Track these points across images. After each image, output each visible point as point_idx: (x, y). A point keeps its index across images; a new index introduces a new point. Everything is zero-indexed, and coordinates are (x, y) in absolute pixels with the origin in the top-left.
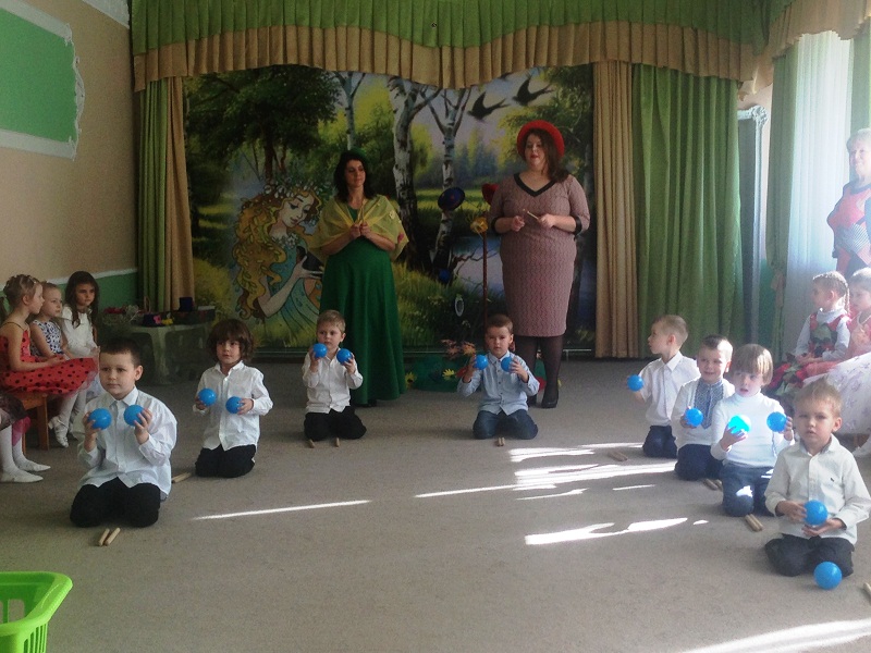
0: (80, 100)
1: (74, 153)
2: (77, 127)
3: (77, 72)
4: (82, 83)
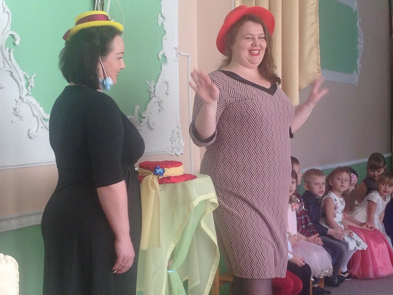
0: (360, 47)
1: (357, 80)
2: (358, 63)
3: (359, 28)
4: (362, 35)
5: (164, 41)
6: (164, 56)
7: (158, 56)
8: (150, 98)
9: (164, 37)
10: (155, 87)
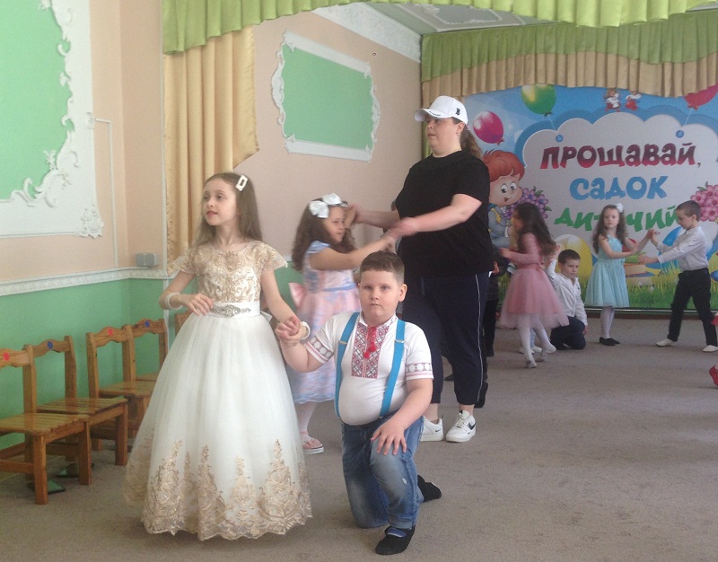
1: (370, 157)
2: (373, 136)
3: (374, 97)
4: (378, 105)
5: (69, 105)
6: (70, 121)
7: (61, 122)
8: (49, 171)
9: (70, 99)
10: (55, 157)
